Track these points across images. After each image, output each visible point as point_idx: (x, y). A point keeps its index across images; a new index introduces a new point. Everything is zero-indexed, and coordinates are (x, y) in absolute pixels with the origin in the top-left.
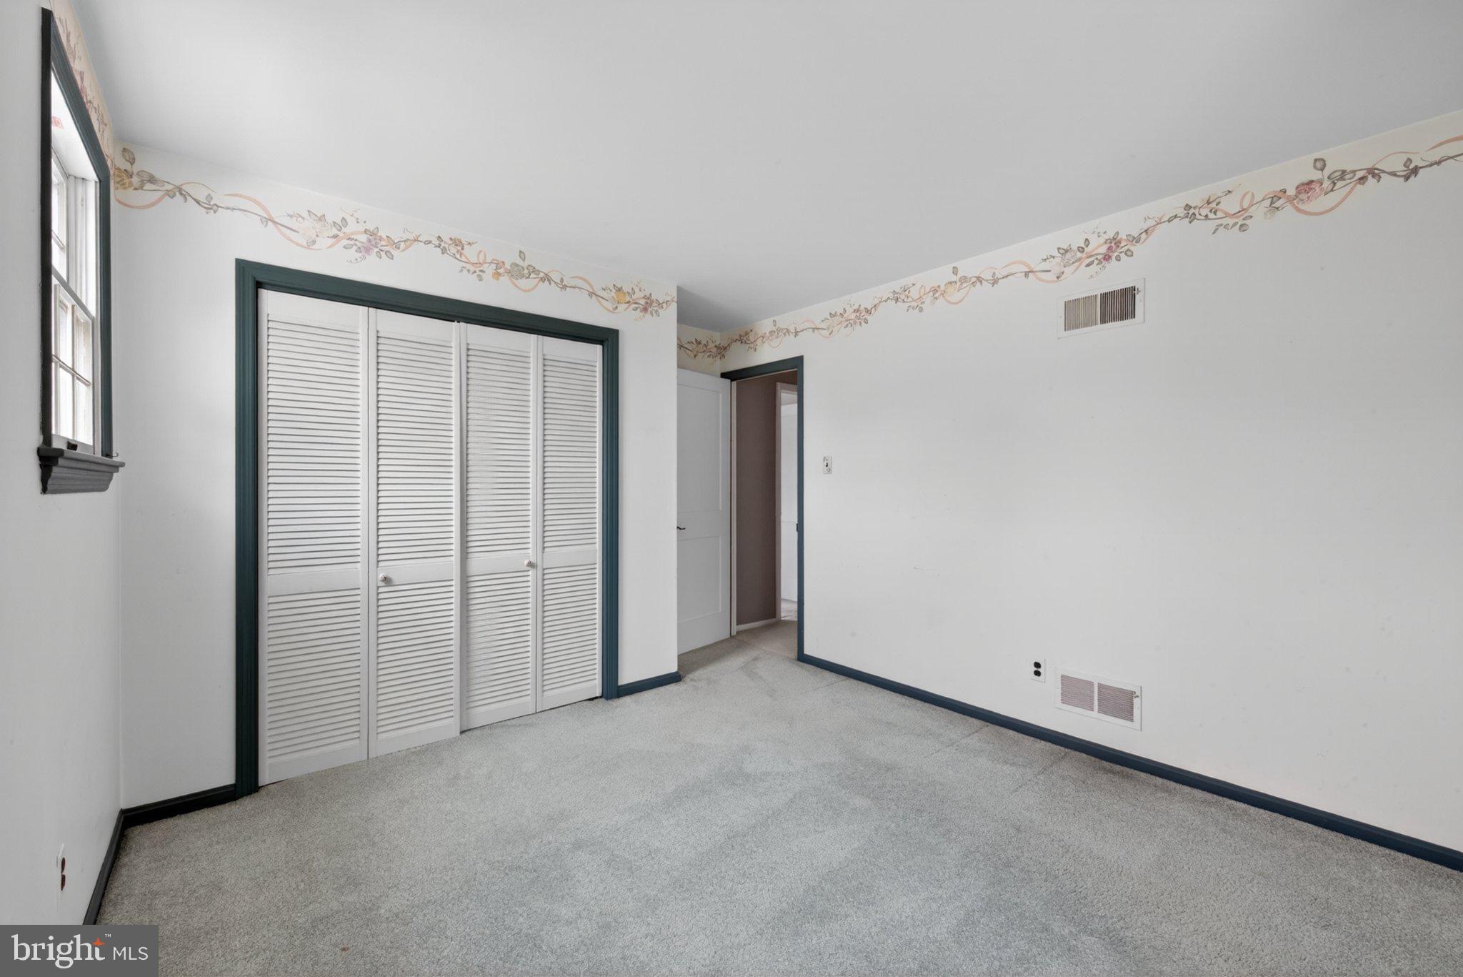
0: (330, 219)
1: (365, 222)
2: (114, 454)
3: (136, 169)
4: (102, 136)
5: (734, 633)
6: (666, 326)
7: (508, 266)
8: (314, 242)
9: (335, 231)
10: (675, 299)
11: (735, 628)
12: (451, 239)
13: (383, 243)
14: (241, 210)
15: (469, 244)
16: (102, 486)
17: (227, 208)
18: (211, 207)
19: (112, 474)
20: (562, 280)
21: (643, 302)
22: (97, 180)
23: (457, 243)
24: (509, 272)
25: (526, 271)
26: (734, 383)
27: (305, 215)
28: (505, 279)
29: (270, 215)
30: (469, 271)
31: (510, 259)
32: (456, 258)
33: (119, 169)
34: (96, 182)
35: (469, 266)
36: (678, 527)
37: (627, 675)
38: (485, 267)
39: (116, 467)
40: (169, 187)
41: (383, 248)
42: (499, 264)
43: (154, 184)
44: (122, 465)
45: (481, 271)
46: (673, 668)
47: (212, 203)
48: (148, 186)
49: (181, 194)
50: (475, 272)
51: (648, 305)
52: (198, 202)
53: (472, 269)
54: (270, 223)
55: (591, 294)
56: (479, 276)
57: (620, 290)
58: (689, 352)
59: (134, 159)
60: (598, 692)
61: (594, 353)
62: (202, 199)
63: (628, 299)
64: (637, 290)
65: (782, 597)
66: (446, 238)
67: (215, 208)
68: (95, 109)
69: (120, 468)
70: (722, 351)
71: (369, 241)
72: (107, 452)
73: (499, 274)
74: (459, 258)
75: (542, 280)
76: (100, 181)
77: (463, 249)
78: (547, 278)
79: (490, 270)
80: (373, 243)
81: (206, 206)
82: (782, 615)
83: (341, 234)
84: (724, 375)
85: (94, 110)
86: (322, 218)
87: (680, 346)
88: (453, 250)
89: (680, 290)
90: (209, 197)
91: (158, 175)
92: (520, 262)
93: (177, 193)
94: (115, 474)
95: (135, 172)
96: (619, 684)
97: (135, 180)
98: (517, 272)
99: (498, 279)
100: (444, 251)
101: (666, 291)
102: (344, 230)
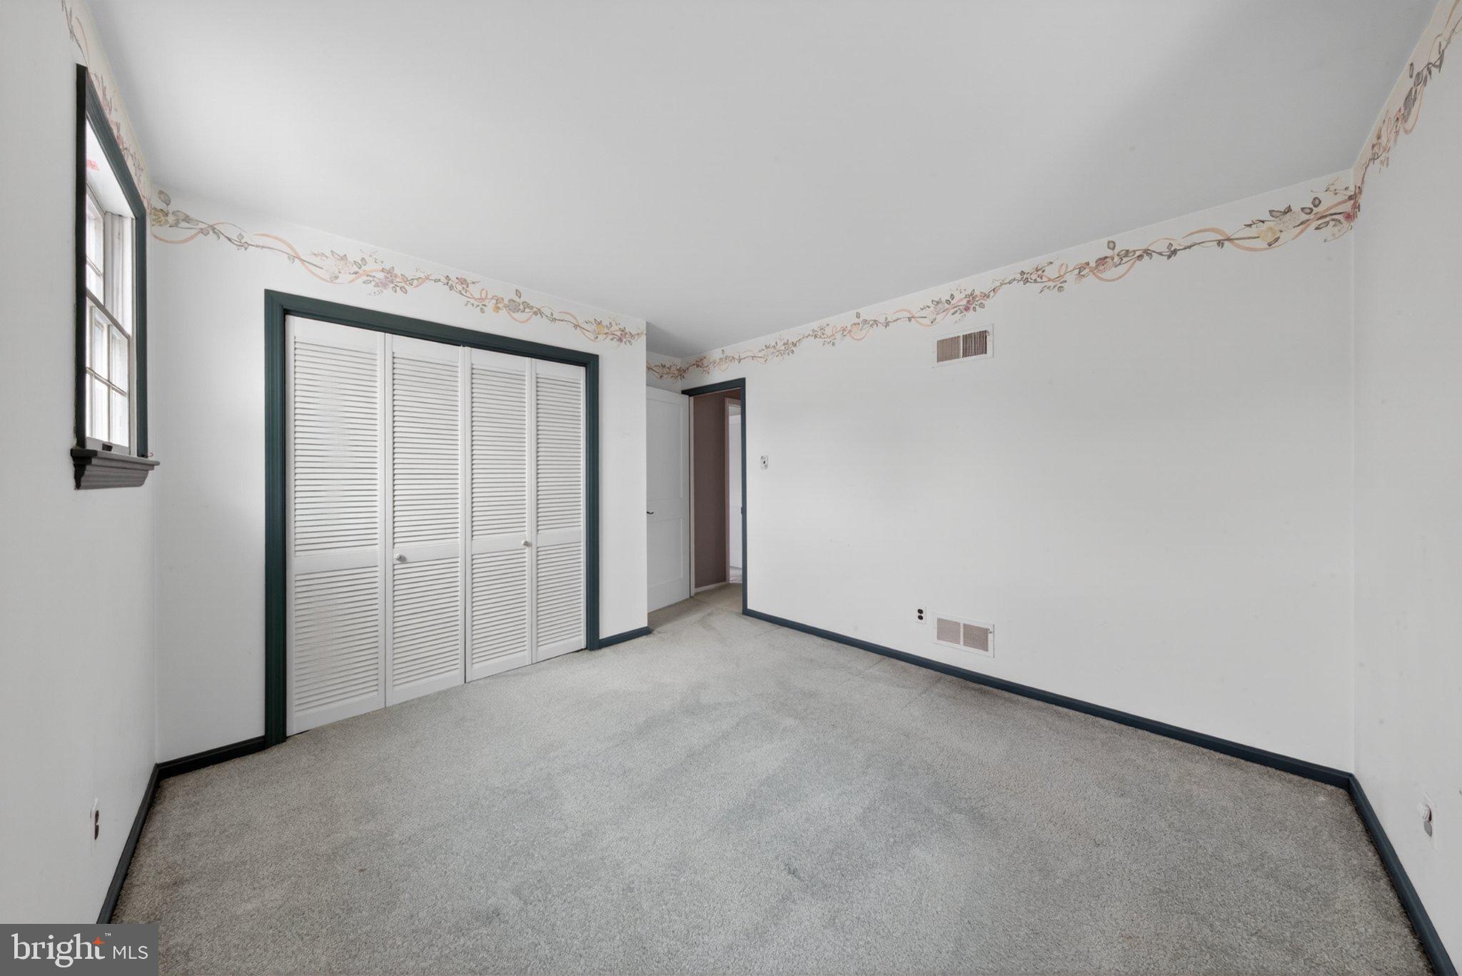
0: (351, 258)
1: (382, 262)
2: (149, 454)
3: (171, 208)
4: (139, 180)
5: (693, 594)
6: (637, 353)
7: (506, 301)
8: (337, 278)
9: (355, 269)
10: (645, 332)
11: (694, 591)
12: (457, 278)
13: (398, 280)
14: (270, 248)
15: (473, 283)
16: (139, 482)
17: (257, 246)
18: (244, 245)
19: (147, 471)
20: (552, 314)
21: (618, 333)
22: (134, 217)
23: (463, 281)
24: (506, 306)
25: (521, 307)
26: (692, 398)
27: (328, 253)
28: (504, 312)
29: (296, 252)
30: (473, 305)
31: (509, 295)
32: (463, 295)
33: (155, 209)
34: (132, 219)
35: (472, 301)
36: (648, 513)
37: (606, 631)
38: (486, 302)
39: (152, 466)
40: (203, 226)
41: (398, 284)
42: (498, 300)
43: (188, 223)
44: (158, 464)
45: (483, 305)
46: (643, 623)
47: (243, 241)
48: (183, 224)
49: (214, 232)
50: (478, 306)
51: (623, 336)
52: (230, 240)
53: (476, 303)
54: (296, 260)
55: (576, 326)
56: (482, 309)
57: (600, 323)
58: (657, 373)
59: (170, 201)
60: (583, 645)
61: (577, 374)
62: (234, 237)
63: (606, 331)
64: (613, 323)
65: (731, 565)
66: (453, 278)
67: (246, 245)
68: (132, 155)
69: (155, 467)
70: (682, 372)
71: (386, 278)
72: (143, 451)
73: (498, 308)
74: (465, 294)
75: (535, 313)
76: (136, 218)
77: (467, 287)
78: (538, 312)
79: (491, 304)
80: (390, 279)
81: (238, 243)
82: (731, 579)
83: (361, 271)
84: (684, 392)
85: (130, 157)
86: (344, 258)
87: (649, 368)
88: (459, 287)
89: (648, 324)
90: (241, 236)
91: (192, 216)
92: (517, 299)
93: (211, 232)
94: (150, 472)
95: (171, 212)
96: (601, 637)
97: (171, 219)
98: (514, 307)
99: (498, 312)
100: (451, 288)
101: (637, 325)
102: (363, 268)
